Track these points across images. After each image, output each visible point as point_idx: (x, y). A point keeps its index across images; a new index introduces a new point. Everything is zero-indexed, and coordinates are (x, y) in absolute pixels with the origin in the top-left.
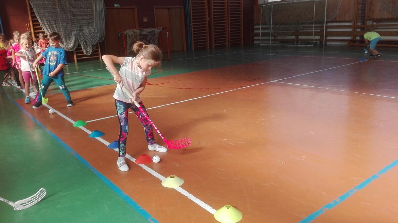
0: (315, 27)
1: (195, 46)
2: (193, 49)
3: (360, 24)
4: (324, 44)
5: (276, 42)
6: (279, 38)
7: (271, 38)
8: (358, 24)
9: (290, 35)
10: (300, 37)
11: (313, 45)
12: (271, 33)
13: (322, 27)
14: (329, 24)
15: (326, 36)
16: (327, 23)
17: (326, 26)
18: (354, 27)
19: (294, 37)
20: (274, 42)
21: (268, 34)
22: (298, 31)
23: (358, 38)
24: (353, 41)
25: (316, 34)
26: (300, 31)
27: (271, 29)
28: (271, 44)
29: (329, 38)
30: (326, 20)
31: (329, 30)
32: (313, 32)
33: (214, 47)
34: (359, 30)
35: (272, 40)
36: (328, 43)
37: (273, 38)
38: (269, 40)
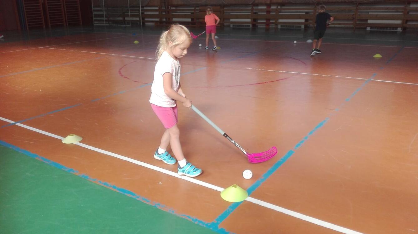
0: (130, 10)
1: (29, 25)
2: (28, 28)
3: (164, 8)
4: (141, 24)
5: (110, 23)
6: (111, 19)
7: (105, 19)
8: (162, 8)
9: (119, 17)
10: (126, 19)
11: (130, 25)
12: (104, 15)
13: (139, 10)
14: (145, 8)
15: (143, 19)
16: (142, 7)
17: (142, 10)
18: (160, 11)
19: (121, 19)
20: (108, 23)
21: (102, 16)
22: (124, 13)
23: (164, 20)
24: (161, 22)
25: (133, 16)
26: (125, 13)
27: (104, 11)
28: (106, 24)
29: (146, 19)
30: (141, 4)
31: (145, 13)
32: (128, 14)
33: (50, 26)
34: (164, 13)
35: (106, 20)
36: (146, 24)
37: (107, 19)
38: (103, 21)
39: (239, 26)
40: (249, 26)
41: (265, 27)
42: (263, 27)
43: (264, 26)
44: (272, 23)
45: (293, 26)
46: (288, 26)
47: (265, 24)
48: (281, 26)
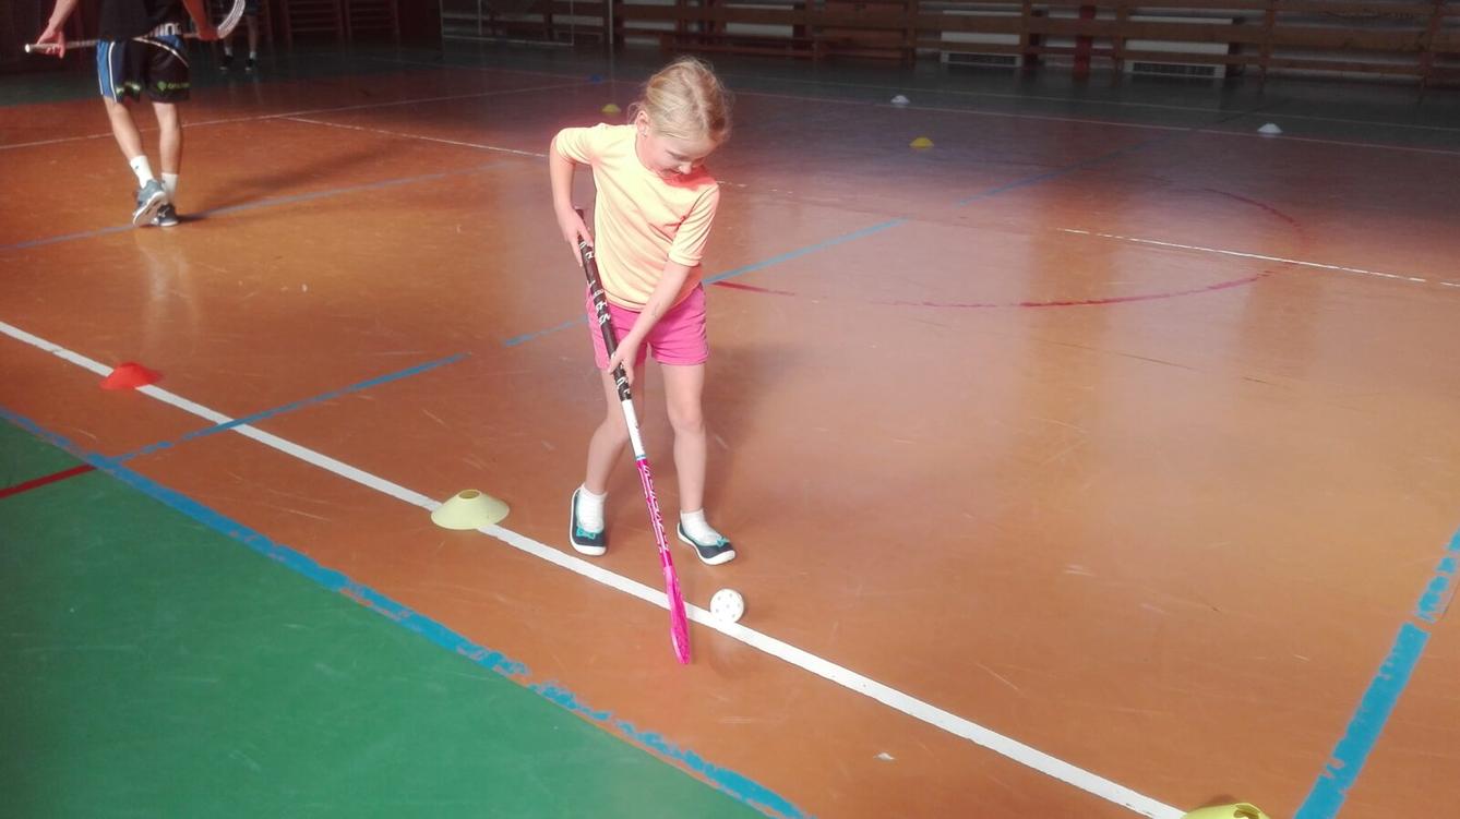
4: (611, 41)
5: (500, 32)
7: (481, 17)
20: (490, 31)
21: (471, 5)
24: (682, 36)
25: (582, 9)
28: (483, 36)
32: (567, 4)
33: (289, 37)
35: (485, 23)
37: (487, 18)
38: (473, 23)
39: (975, 58)
40: (1012, 60)
41: (1071, 65)
42: (1065, 65)
43: (1067, 64)
44: (1102, 52)
45: (1182, 69)
46: (1165, 68)
47: (1071, 56)
48: (1137, 67)
